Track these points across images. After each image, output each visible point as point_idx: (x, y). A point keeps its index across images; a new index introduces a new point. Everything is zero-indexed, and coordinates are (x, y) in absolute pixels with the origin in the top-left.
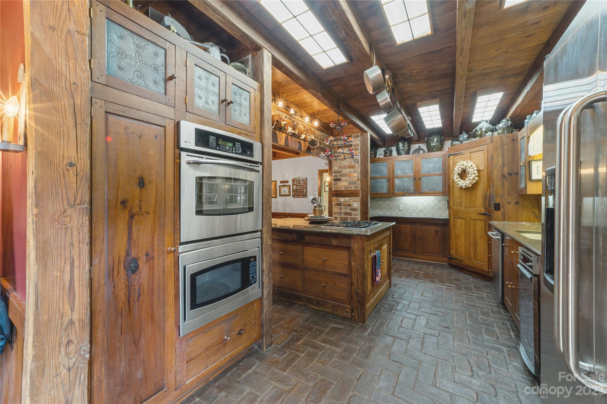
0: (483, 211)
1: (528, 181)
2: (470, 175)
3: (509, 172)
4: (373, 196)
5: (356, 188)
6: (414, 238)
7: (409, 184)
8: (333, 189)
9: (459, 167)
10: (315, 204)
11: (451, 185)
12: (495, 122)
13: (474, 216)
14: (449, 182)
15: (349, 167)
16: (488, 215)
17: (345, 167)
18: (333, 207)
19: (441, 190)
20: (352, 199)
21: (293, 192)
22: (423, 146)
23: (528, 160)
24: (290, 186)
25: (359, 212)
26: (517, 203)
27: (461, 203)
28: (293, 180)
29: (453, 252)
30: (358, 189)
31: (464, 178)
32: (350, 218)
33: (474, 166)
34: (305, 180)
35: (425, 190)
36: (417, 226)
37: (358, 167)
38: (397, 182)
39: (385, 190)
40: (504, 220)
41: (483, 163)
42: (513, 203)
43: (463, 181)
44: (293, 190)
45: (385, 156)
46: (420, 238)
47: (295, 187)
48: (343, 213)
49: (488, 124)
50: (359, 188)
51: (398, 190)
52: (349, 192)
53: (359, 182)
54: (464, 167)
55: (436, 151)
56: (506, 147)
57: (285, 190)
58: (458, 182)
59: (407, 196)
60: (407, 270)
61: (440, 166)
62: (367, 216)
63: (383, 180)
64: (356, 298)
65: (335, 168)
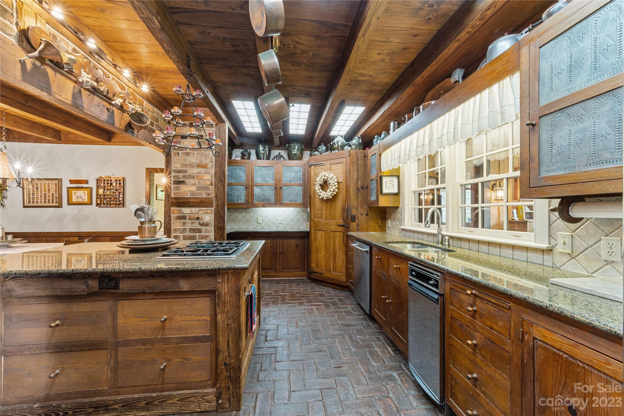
0: (341, 222)
1: (379, 195)
2: (331, 187)
3: (362, 186)
4: (230, 206)
5: (208, 194)
6: (275, 254)
7: (270, 193)
8: (173, 196)
9: (321, 178)
10: (142, 218)
11: (312, 196)
12: (349, 138)
13: (333, 227)
14: (310, 193)
15: (198, 166)
16: (346, 227)
17: (191, 165)
18: (172, 221)
19: (302, 201)
20: (203, 210)
21: (97, 198)
22: (284, 153)
23: (380, 175)
24: (91, 188)
25: (212, 228)
26: (367, 215)
27: (322, 215)
28: (98, 180)
29: (313, 265)
30: (211, 196)
31: (324, 189)
32: (199, 236)
33: (334, 177)
34: (122, 182)
35: (286, 201)
36: (278, 241)
37: (212, 167)
38: (257, 190)
39: (242, 200)
40: (358, 230)
41: (342, 176)
42: (364, 215)
43: (325, 193)
44: (97, 195)
45: (243, 158)
46: (280, 253)
47: (101, 191)
48: (188, 230)
49: (343, 139)
50: (213, 195)
51: (258, 200)
52: (197, 200)
53: (213, 187)
54: (326, 178)
55: (296, 160)
56: (360, 162)
57: (81, 195)
58: (320, 193)
59: (267, 207)
60: (271, 293)
61: (300, 175)
62: (224, 232)
63: (240, 187)
64: (225, 374)
65: (176, 165)
